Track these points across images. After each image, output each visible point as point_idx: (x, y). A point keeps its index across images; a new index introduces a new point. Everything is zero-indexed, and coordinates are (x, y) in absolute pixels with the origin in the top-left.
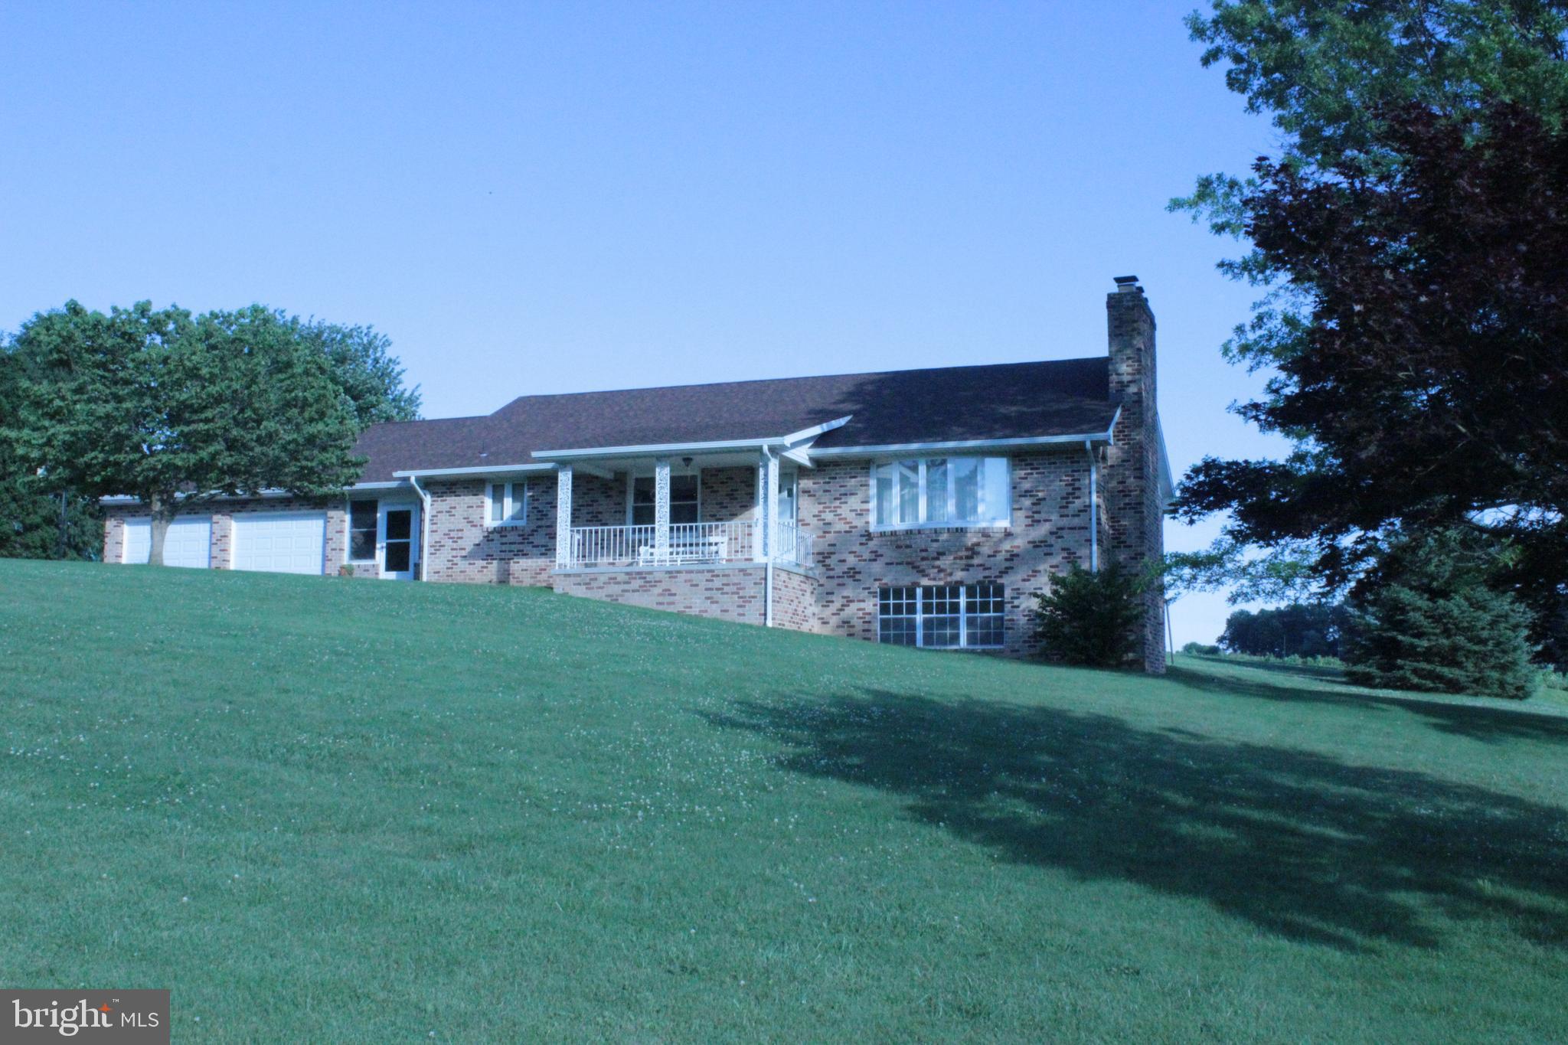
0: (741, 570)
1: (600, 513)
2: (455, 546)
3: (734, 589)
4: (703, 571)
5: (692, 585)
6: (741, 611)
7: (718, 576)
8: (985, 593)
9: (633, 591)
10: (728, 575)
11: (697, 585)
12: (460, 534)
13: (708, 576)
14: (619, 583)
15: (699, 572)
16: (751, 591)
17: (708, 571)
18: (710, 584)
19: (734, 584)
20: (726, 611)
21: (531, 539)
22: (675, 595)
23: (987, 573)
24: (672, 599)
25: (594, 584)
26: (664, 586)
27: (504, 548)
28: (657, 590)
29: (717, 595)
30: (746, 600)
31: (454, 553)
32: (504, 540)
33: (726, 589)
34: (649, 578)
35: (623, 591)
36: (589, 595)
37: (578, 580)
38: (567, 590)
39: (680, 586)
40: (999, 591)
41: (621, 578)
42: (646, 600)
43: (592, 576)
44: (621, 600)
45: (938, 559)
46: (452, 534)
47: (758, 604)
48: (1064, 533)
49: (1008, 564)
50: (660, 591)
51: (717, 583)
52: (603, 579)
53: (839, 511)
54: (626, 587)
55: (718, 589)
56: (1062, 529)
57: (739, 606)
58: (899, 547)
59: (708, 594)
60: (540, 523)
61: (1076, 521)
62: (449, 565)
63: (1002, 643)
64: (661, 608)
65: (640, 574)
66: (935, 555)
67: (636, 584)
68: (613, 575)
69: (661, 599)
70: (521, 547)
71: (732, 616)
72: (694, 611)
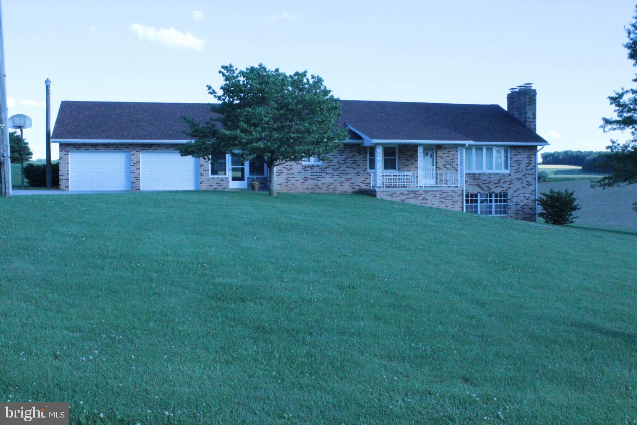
0: (453, 191)
1: (357, 161)
2: (289, 172)
3: (450, 198)
4: (438, 191)
5: (434, 196)
6: (453, 206)
7: (444, 193)
8: (501, 196)
9: (411, 198)
10: (448, 193)
11: (436, 196)
12: (291, 167)
13: (440, 193)
14: (405, 195)
15: (437, 191)
16: (456, 198)
17: (440, 191)
18: (441, 196)
19: (450, 196)
20: (447, 206)
21: (326, 171)
22: (427, 200)
23: (503, 189)
24: (425, 202)
25: (394, 195)
26: (423, 196)
27: (312, 174)
28: (421, 198)
29: (444, 200)
30: (454, 203)
31: (289, 176)
32: (313, 171)
33: (447, 198)
34: (417, 193)
35: (406, 198)
36: (392, 199)
37: (387, 193)
38: (383, 197)
39: (429, 197)
40: (505, 195)
41: (406, 193)
42: (417, 202)
43: (393, 192)
44: (406, 202)
45: (488, 184)
46: (287, 167)
47: (460, 204)
48: (527, 176)
49: (509, 186)
50: (422, 198)
51: (444, 196)
52: (398, 193)
53: (452, 164)
54: (408, 196)
55: (444, 198)
56: (526, 174)
57: (452, 205)
58: (475, 179)
59: (440, 199)
60: (329, 164)
61: (530, 172)
62: (286, 181)
63: (506, 214)
64: (422, 205)
65: (413, 192)
66: (488, 182)
67: (412, 195)
68: (402, 192)
69: (422, 202)
70: (321, 174)
71: (450, 208)
72: (435, 206)
